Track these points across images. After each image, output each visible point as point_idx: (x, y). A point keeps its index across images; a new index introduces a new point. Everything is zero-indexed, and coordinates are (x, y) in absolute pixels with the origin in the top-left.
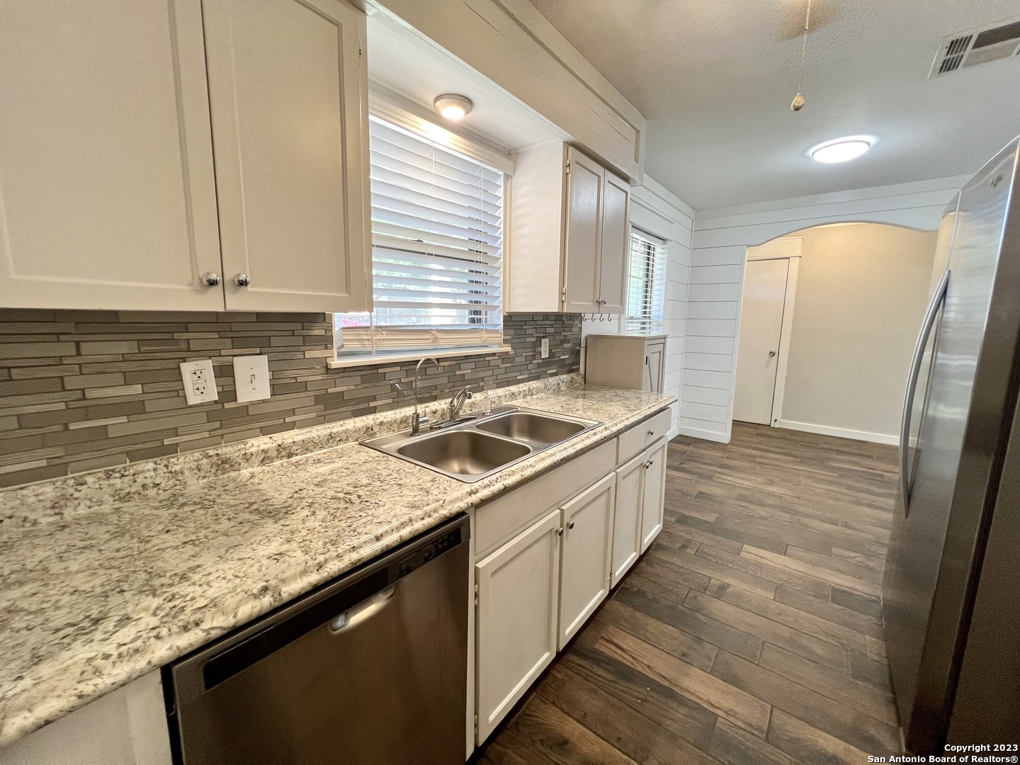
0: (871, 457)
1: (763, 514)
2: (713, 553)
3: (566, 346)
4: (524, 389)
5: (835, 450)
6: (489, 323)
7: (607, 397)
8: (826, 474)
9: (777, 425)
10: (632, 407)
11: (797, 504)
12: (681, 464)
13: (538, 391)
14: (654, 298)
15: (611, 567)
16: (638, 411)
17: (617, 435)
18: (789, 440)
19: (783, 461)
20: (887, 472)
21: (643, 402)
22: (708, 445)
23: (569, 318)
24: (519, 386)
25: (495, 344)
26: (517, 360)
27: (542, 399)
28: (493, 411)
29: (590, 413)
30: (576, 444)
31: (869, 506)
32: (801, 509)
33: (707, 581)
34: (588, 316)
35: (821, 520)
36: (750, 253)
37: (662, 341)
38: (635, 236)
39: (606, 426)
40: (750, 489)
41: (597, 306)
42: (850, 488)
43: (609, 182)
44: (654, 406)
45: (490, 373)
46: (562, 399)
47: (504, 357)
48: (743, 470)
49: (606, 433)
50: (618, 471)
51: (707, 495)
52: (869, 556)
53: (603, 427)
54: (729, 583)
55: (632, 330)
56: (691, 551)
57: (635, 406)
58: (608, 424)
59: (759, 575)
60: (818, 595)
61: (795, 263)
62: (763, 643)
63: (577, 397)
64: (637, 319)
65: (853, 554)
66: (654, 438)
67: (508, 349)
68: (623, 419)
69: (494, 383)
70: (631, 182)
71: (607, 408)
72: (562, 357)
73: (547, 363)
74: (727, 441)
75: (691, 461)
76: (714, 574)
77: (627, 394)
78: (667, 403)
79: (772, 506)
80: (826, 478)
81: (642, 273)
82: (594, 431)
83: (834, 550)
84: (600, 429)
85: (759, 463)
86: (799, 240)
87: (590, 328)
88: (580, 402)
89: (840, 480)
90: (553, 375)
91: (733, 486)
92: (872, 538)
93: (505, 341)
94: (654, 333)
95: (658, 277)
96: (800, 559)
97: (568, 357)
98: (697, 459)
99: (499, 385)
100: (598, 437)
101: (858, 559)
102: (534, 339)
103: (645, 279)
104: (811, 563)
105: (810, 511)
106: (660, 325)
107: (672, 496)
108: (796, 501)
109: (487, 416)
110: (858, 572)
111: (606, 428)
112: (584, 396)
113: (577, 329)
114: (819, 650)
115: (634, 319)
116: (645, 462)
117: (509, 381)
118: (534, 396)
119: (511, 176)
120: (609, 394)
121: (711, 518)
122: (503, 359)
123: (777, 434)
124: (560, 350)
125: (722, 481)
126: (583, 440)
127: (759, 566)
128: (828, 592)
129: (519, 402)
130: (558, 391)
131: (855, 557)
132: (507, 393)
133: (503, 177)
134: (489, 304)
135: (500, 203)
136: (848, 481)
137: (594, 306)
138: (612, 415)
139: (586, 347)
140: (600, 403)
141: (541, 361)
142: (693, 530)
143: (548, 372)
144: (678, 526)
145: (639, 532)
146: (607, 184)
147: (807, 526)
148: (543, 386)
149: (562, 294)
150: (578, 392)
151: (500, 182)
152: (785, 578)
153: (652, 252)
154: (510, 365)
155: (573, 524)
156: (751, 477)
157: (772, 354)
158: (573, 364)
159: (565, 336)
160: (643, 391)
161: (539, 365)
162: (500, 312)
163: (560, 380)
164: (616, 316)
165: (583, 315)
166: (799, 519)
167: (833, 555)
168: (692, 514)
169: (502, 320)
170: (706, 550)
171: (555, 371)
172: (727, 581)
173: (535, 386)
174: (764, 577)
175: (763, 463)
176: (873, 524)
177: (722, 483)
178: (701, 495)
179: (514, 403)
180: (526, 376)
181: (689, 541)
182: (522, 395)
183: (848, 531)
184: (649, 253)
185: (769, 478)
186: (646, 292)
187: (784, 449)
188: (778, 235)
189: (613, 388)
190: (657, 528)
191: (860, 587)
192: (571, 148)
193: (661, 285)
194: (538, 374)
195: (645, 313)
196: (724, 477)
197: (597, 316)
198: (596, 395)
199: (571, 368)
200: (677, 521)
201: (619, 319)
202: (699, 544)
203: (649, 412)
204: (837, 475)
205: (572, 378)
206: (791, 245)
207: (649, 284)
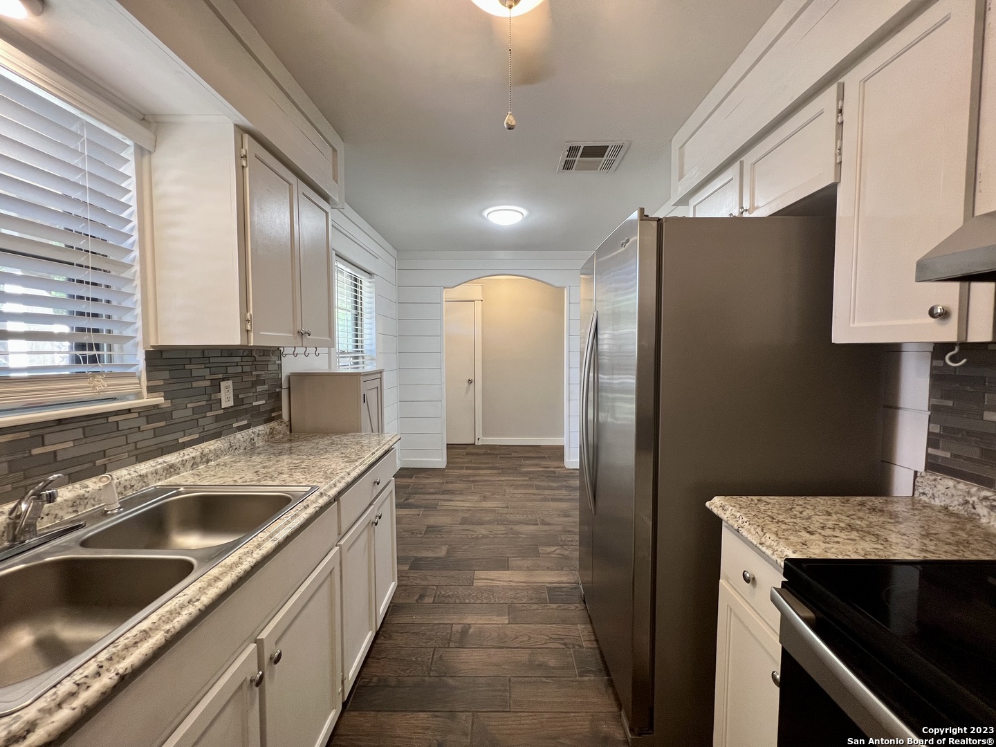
0: (544, 458)
1: (485, 532)
2: (451, 593)
3: (259, 388)
4: (193, 455)
5: (523, 457)
6: (116, 361)
7: (321, 447)
8: (519, 479)
9: (480, 443)
10: (353, 457)
11: (507, 514)
12: (407, 499)
13: (217, 454)
14: (365, 331)
15: (343, 671)
16: (361, 461)
17: (336, 498)
18: (490, 454)
19: (491, 475)
20: (557, 468)
21: (365, 448)
22: (429, 473)
23: (262, 354)
24: (182, 452)
25: (130, 394)
26: (176, 415)
27: (225, 465)
28: (126, 504)
29: (298, 476)
30: (277, 532)
31: (553, 500)
32: (511, 517)
33: (449, 631)
34: (289, 351)
35: (526, 524)
36: (448, 294)
37: (379, 376)
38: (339, 265)
39: (322, 491)
40: (470, 510)
41: (299, 339)
42: (538, 488)
43: (304, 194)
44: (377, 450)
45: (122, 440)
46: (256, 459)
47: (149, 413)
48: (461, 493)
49: (322, 501)
50: (342, 543)
51: (436, 527)
52: (563, 545)
53: (317, 493)
54: (469, 622)
55: (344, 366)
56: (429, 600)
57: (357, 455)
58: (323, 487)
59: (493, 601)
60: (541, 601)
61: (479, 305)
62: (510, 680)
63: (280, 454)
64: (349, 353)
65: (553, 549)
66: (380, 487)
67: (159, 399)
68: (342, 475)
69: (129, 457)
70: (330, 201)
71: (322, 464)
72: (255, 404)
73: (231, 414)
74: (443, 466)
75: (415, 494)
76: (454, 619)
77: (345, 439)
78: (391, 444)
79: (490, 522)
80: (521, 483)
81: (350, 306)
82: (304, 503)
83: (542, 549)
84: (312, 497)
85: (473, 481)
86: (479, 287)
87: (291, 364)
88: (286, 461)
89: (530, 483)
90: (241, 429)
91: (456, 510)
92: (560, 528)
93: (150, 390)
94: (368, 368)
95: (368, 310)
96: (519, 568)
97: (263, 402)
98: (421, 491)
99: (141, 457)
100: (311, 511)
101: (557, 552)
102: (208, 383)
103: (354, 312)
104: (528, 569)
105: (518, 517)
106: (372, 359)
107: (404, 537)
108: (505, 511)
109: (112, 515)
110: (561, 564)
111: (321, 494)
112: (290, 451)
113: (276, 367)
114: (552, 662)
115: (345, 353)
116: (373, 518)
117: (162, 449)
118: (212, 463)
119: (150, 152)
120: (323, 443)
121: (442, 552)
122: (147, 416)
123: (482, 451)
124: (251, 394)
125: (445, 508)
126: (289, 522)
127: (490, 590)
128: (546, 595)
129: (184, 478)
130: (251, 449)
131: (555, 551)
132: (159, 466)
133: (133, 149)
134: (115, 332)
135: (131, 184)
136: (536, 483)
137: (295, 338)
138: (329, 472)
139: (289, 388)
140: (311, 457)
141: (222, 412)
142: (429, 573)
143: (235, 425)
144: (413, 574)
145: (373, 601)
146: (301, 197)
147: (517, 533)
148: (227, 445)
149: (245, 320)
150: (280, 447)
151: (129, 154)
152: (511, 594)
153: (358, 284)
154: (163, 424)
155: (280, 655)
156: (470, 498)
157: (470, 382)
158: (273, 410)
159: (257, 376)
160: (363, 434)
161: (217, 418)
162: (137, 345)
163: (254, 433)
164: (326, 350)
165: (282, 349)
166: (512, 529)
167: (541, 555)
168: (424, 554)
169: (143, 356)
170: (443, 593)
171: (245, 422)
172: (466, 621)
173: (212, 448)
174: (497, 601)
175: (476, 481)
176: (559, 516)
177: (446, 510)
178: (431, 529)
179: (173, 480)
180: (197, 436)
181: (425, 588)
182: (189, 465)
183: (546, 528)
184: (356, 286)
185: (482, 495)
186: (356, 325)
187: (488, 463)
188: (464, 281)
189: (328, 434)
190: (393, 585)
191: (564, 579)
192: (246, 137)
193: (371, 318)
194: (218, 430)
195: (357, 347)
196: (447, 503)
197: (300, 350)
198: (306, 446)
199: (271, 415)
200: (409, 569)
201: (329, 354)
202: (435, 587)
203: (372, 459)
204: (527, 479)
205: (272, 429)
206: (473, 290)
207: (359, 317)
